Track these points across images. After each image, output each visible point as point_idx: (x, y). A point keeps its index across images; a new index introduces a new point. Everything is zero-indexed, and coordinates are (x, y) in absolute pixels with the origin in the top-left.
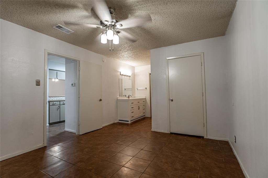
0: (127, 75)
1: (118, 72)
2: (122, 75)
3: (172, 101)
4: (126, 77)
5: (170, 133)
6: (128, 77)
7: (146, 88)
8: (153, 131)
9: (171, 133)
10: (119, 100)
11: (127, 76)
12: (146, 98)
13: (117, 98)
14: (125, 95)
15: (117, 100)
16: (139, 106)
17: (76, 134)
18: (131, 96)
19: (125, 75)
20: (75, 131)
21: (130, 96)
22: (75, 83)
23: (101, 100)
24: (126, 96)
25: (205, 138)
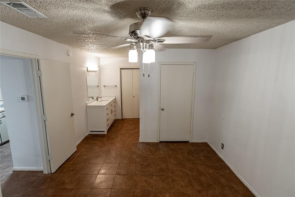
2: (90, 71)
3: (163, 110)
4: (92, 73)
5: (159, 142)
6: (95, 73)
7: (116, 86)
8: (141, 142)
9: (161, 142)
10: (89, 107)
11: (94, 71)
12: (115, 98)
13: (87, 103)
15: (87, 106)
16: (112, 110)
17: (44, 173)
19: (92, 71)
20: (43, 168)
22: (28, 97)
23: (72, 115)
25: (190, 142)
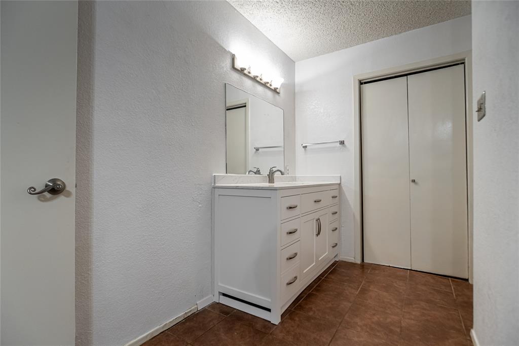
0: (264, 80)
1: (224, 51)
2: (242, 70)
4: (259, 87)
6: (270, 93)
7: (342, 143)
11: (265, 85)
12: (340, 184)
13: (215, 177)
14: (255, 170)
15: (215, 188)
16: (318, 220)
18: (282, 174)
19: (254, 79)
21: (277, 174)
24: (258, 172)
